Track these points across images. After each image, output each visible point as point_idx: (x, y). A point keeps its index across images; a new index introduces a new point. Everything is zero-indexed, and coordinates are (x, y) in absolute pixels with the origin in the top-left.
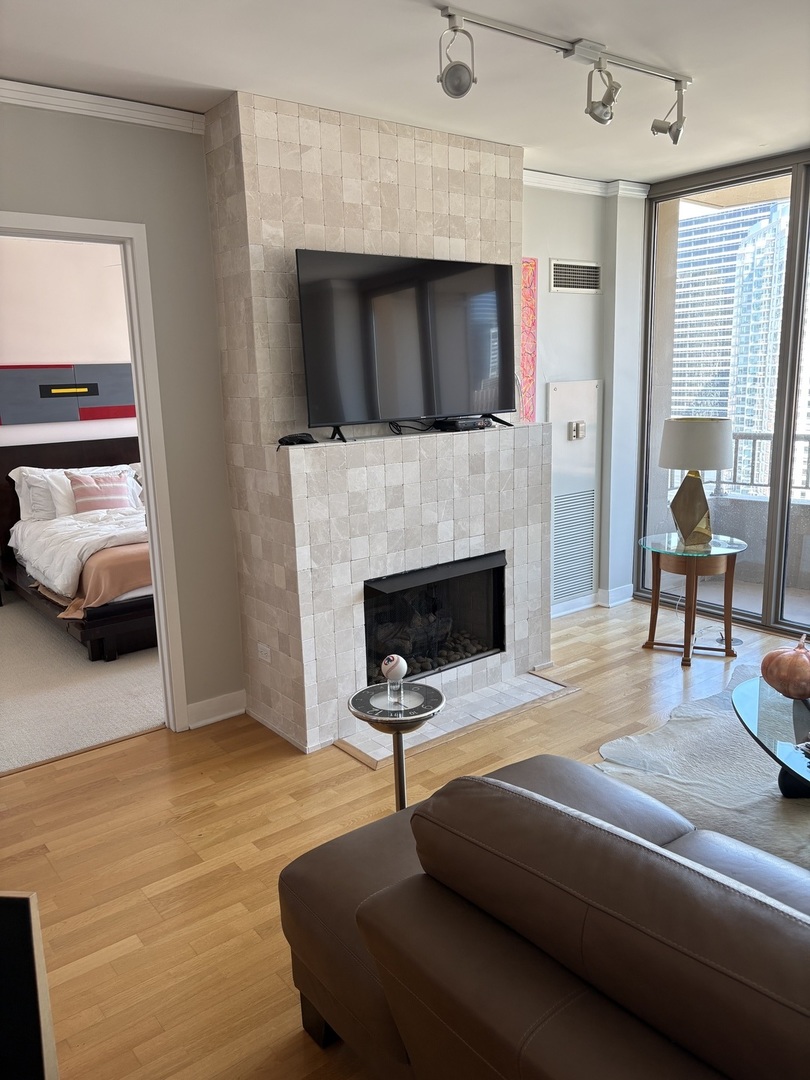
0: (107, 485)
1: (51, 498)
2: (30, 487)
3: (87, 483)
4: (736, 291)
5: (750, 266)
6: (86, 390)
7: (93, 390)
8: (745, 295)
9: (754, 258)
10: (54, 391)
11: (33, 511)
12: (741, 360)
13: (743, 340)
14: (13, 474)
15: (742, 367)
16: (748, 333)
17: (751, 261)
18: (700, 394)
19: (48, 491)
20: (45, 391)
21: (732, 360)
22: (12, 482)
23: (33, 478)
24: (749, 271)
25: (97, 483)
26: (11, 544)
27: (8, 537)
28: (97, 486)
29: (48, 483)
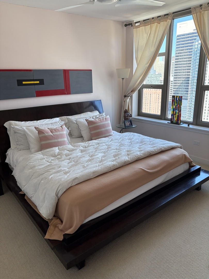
0: (57, 133)
1: (26, 139)
2: (15, 133)
3: (47, 133)
4: (192, 55)
5: (197, 48)
6: (38, 82)
7: (42, 82)
8: (195, 56)
9: (198, 46)
10: (24, 83)
11: (17, 145)
12: (193, 74)
13: (194, 68)
14: (6, 125)
15: (193, 76)
16: (196, 66)
17: (197, 46)
18: (181, 83)
19: (25, 135)
20: (20, 83)
21: (191, 74)
22: (6, 129)
23: (17, 129)
24: (196, 50)
25: (52, 132)
26: (7, 161)
27: (5, 157)
28: (51, 134)
29: (24, 131)
